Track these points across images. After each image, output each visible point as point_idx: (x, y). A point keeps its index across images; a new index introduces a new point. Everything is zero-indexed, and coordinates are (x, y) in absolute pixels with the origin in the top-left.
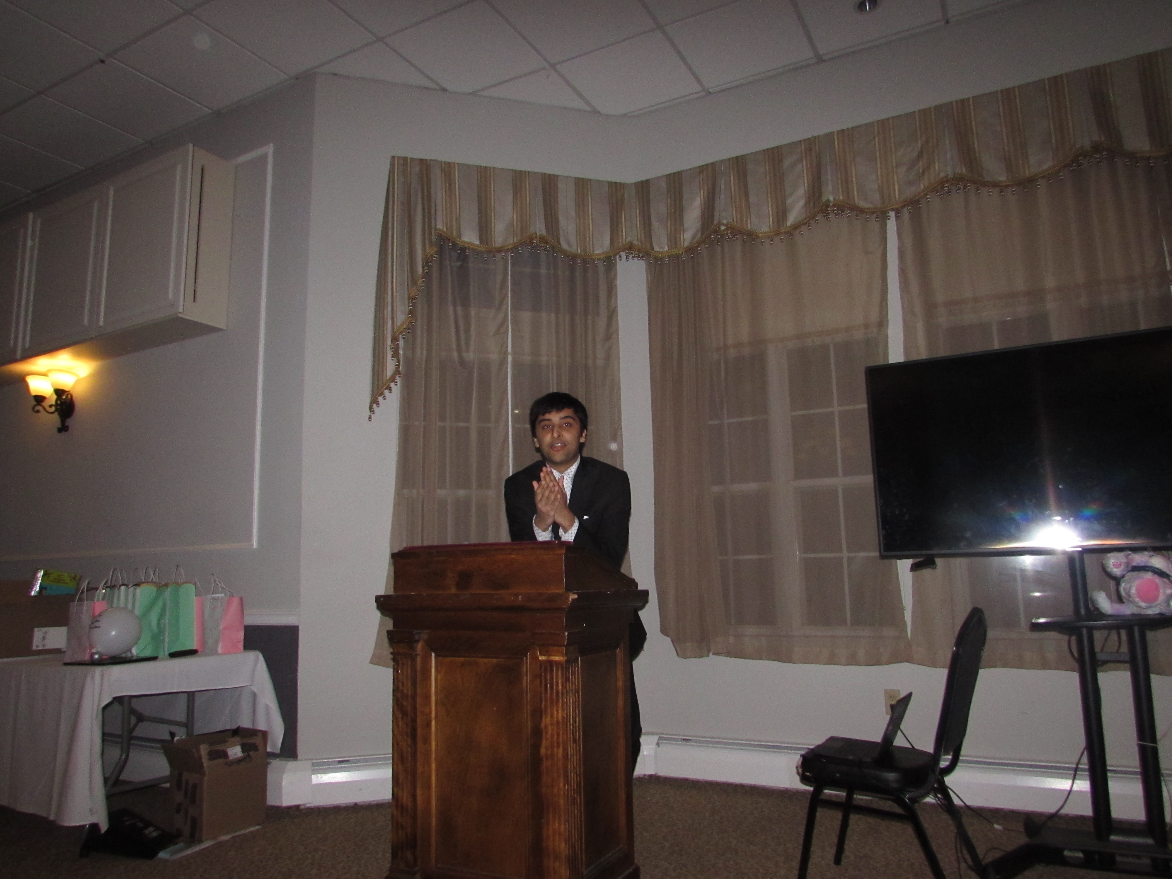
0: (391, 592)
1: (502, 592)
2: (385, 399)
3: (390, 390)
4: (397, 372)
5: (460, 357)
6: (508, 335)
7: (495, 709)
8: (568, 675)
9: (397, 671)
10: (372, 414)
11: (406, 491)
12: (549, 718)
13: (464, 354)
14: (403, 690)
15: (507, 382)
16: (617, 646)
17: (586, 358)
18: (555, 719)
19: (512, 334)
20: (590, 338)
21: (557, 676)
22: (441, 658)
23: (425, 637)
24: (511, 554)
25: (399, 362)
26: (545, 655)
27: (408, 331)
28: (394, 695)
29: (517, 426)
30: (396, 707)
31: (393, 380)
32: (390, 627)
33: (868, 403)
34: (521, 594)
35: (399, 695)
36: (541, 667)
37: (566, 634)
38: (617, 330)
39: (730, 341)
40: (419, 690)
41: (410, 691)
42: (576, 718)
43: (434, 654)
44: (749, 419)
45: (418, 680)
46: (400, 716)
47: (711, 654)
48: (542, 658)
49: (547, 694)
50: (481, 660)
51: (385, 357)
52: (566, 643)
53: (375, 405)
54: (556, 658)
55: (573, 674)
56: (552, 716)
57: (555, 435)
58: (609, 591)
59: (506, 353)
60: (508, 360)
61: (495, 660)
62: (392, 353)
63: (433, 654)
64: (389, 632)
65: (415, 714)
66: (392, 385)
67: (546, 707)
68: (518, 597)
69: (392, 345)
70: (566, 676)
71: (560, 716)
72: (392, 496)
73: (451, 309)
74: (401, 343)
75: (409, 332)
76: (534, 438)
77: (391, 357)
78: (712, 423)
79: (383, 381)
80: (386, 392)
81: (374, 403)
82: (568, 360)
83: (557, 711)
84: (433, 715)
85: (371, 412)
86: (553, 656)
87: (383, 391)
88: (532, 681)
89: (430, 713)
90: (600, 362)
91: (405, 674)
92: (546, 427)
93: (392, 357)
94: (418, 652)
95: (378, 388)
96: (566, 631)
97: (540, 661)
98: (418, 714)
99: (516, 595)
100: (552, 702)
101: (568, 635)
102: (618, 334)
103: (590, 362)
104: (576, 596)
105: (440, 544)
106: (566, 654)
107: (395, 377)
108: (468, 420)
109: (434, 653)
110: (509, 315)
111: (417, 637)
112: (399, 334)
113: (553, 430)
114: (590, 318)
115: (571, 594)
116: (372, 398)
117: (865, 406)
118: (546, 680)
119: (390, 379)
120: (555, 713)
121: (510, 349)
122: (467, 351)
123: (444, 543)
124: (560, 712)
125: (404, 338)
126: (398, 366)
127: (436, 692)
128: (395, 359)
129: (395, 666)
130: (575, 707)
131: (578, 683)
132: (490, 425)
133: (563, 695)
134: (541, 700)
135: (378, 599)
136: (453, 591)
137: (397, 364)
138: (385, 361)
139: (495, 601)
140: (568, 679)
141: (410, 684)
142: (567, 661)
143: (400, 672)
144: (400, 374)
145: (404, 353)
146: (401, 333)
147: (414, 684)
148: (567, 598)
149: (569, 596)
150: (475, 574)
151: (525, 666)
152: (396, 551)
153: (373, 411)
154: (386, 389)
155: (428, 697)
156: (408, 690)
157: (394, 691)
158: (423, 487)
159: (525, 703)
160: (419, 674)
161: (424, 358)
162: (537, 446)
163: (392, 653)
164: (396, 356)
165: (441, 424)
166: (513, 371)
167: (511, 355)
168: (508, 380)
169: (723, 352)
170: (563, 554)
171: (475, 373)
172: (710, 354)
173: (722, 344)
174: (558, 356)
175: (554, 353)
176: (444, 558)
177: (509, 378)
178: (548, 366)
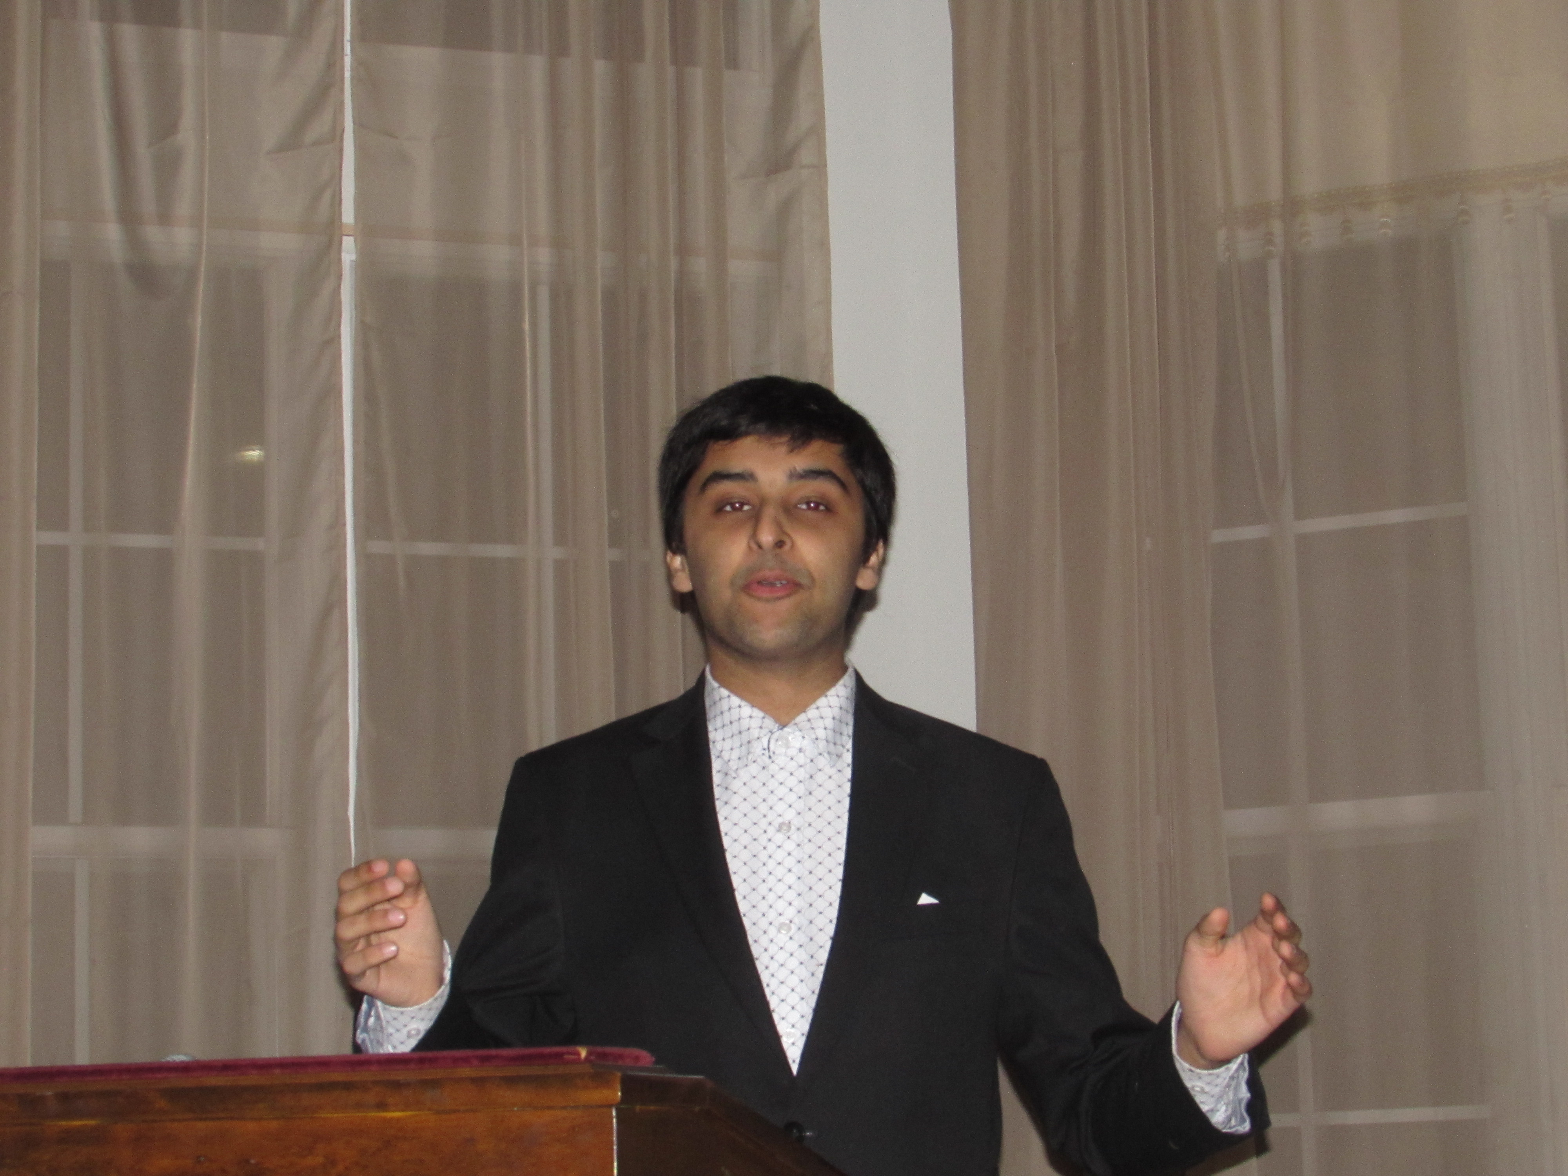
5: (134, 243)
6: (341, 150)
13: (153, 233)
17: (684, 250)
19: (360, 147)
29: (378, 547)
38: (817, 131)
39: (1311, 181)
44: (1396, 516)
57: (767, 537)
60: (339, 258)
73: (94, 30)
76: (669, 555)
78: (1218, 536)
82: (603, 260)
90: (743, 270)
92: (728, 508)
103: (701, 266)
105: (45, 1062)
108: (165, 522)
110: (348, 60)
113: (756, 518)
114: (698, 76)
121: (348, 215)
122: (165, 218)
123: (61, 1061)
132: (260, 544)
162: (684, 584)
165: (50, 538)
166: (360, 307)
167: (355, 240)
168: (339, 344)
169: (1277, 226)
170: (610, 1106)
171: (199, 320)
172: (1221, 235)
173: (1274, 193)
174: (559, 243)
175: (543, 229)
176: (92, 1122)
177: (342, 339)
178: (515, 289)
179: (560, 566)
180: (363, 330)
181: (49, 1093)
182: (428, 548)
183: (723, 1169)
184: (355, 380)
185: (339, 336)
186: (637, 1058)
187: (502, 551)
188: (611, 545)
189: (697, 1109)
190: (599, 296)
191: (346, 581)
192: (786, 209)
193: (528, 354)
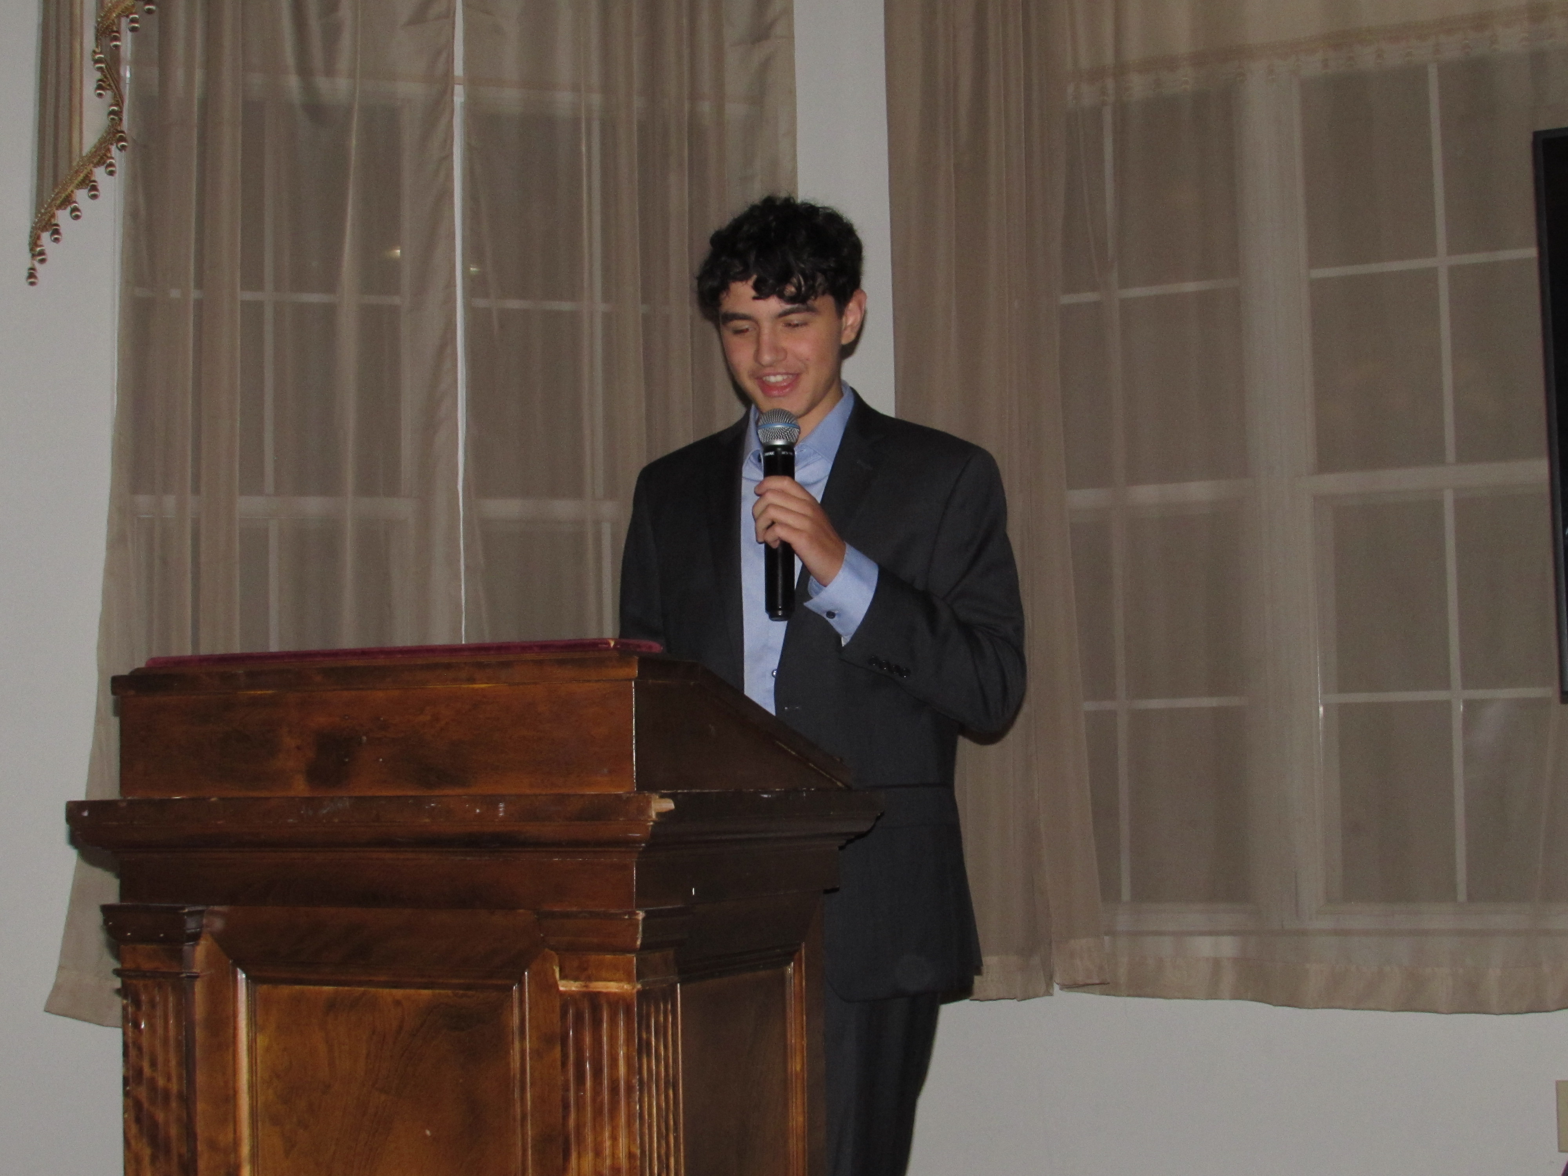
0: (110, 791)
1: (448, 791)
2: (77, 217)
3: (94, 188)
4: (114, 135)
5: (308, 88)
6: (454, 23)
7: (428, 1133)
8: (644, 1036)
9: (137, 1025)
10: (37, 265)
11: (143, 500)
12: (589, 1159)
13: (322, 83)
14: (152, 1081)
15: (451, 169)
16: (789, 956)
17: (694, 97)
18: (608, 1162)
19: (466, 20)
20: (705, 37)
21: (613, 1038)
22: (264, 988)
23: (218, 924)
24: (472, 680)
25: (118, 100)
26: (576, 979)
27: (147, 7)
28: (126, 1094)
29: (481, 303)
30: (134, 1129)
31: (102, 158)
32: (112, 897)
33: (1540, 245)
34: (502, 798)
35: (142, 1093)
36: (564, 1014)
37: (641, 915)
38: (788, 12)
39: (1134, 52)
40: (200, 1078)
41: (174, 1079)
42: (668, 1159)
43: (244, 976)
44: (1190, 287)
45: (198, 1053)
46: (147, 1152)
47: (1056, 987)
48: (567, 986)
49: (585, 1091)
50: (386, 991)
51: (78, 86)
52: (639, 942)
53: (46, 237)
54: (613, 987)
55: (661, 1031)
56: (598, 1153)
58: (766, 793)
59: (447, 81)
60: (453, 101)
61: (426, 993)
62: (99, 75)
63: (242, 976)
64: (107, 910)
65: (193, 1151)
66: (99, 174)
67: (579, 1127)
68: (497, 808)
69: (98, 50)
70: (640, 1039)
71: (622, 1153)
72: (106, 507)
74: (126, 43)
75: (149, 11)
77: (95, 86)
78: (1067, 299)
79: (70, 161)
80: (81, 196)
81: (44, 229)
82: (638, 103)
83: (614, 1138)
84: (245, 1150)
85: (34, 256)
86: (597, 980)
87: (72, 192)
88: (537, 1054)
89: (236, 1144)
90: (735, 110)
91: (160, 1031)
93: (100, 87)
94: (196, 970)
95: (55, 184)
96: (639, 907)
97: (562, 994)
98: (201, 1147)
99: (491, 801)
100: (598, 1112)
101: (644, 919)
102: (790, 26)
103: (706, 107)
104: (669, 805)
106: (640, 976)
107: (109, 150)
108: (330, 284)
109: (245, 971)
111: (191, 925)
112: (119, 16)
115: (655, 797)
116: (36, 216)
117: (1532, 252)
118: (579, 1050)
119: (93, 154)
120: (608, 1144)
121: (458, 68)
122: (330, 71)
123: (258, 649)
124: (622, 1141)
125: (133, 30)
126: (116, 115)
127: (252, 1086)
128: (108, 95)
129: (130, 1009)
130: (667, 1129)
131: (675, 1061)
132: (397, 300)
133: (629, 1089)
134: (566, 1106)
135: (74, 810)
136: (300, 788)
137: (115, 108)
138: (76, 100)
139: (427, 820)
140: (644, 1048)
141: (173, 1063)
142: (641, 994)
143: (143, 1026)
144: (122, 139)
145: (135, 76)
146: (126, 12)
147: (187, 1062)
148: (643, 810)
149: (649, 803)
150: (364, 738)
151: (516, 1011)
152: (124, 670)
153: (42, 253)
154: (82, 184)
155: (229, 1098)
156: (169, 1079)
157: (126, 1081)
158: (196, 490)
159: (519, 1117)
160: (199, 1034)
161: (197, 93)
163: (118, 973)
164: (109, 85)
165: (248, 296)
166: (468, 135)
167: (464, 87)
168: (452, 161)
169: (1110, 83)
170: (630, 680)
171: (354, 142)
172: (1070, 89)
173: (1109, 58)
174: (607, 88)
175: (595, 79)
176: (270, 692)
177: (455, 157)
178: (576, 121)
179: (607, 317)
180: (470, 150)
181: (241, 672)
182: (514, 304)
183: (710, 725)
184: (464, 183)
185: (452, 154)
186: (650, 647)
187: (566, 306)
188: (643, 303)
189: (692, 683)
190: (635, 128)
191: (456, 325)
192: (766, 65)
193: (585, 168)
